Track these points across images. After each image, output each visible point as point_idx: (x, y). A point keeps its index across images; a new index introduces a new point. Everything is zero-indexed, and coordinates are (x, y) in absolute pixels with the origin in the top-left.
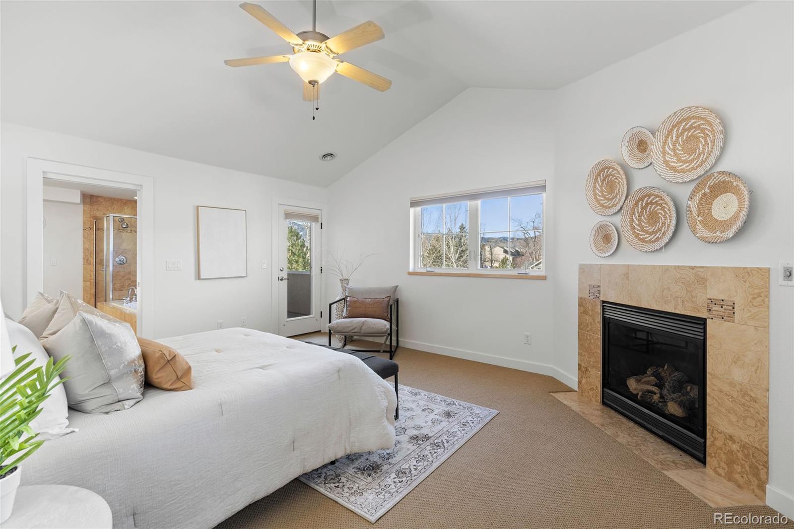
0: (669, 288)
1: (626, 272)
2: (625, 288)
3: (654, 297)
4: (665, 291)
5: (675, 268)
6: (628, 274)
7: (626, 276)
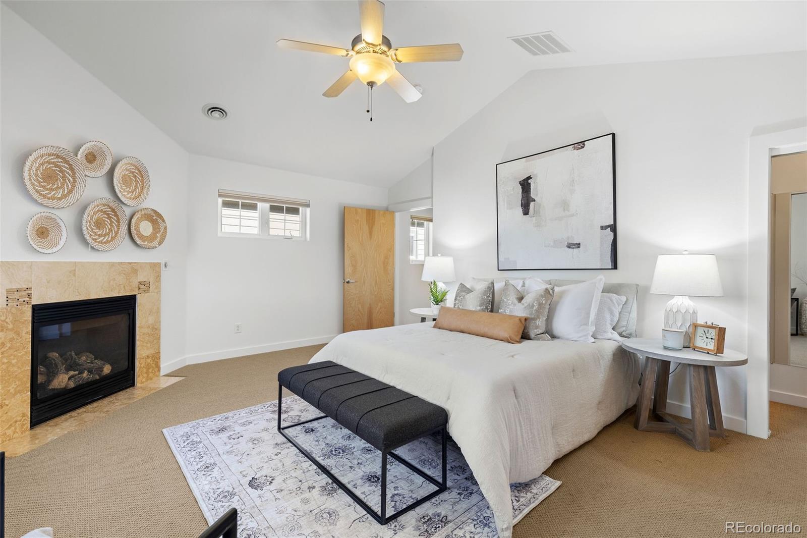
0: (114, 279)
1: (73, 269)
2: (72, 285)
3: (102, 288)
4: (111, 282)
5: (119, 264)
6: (75, 270)
7: (73, 272)
